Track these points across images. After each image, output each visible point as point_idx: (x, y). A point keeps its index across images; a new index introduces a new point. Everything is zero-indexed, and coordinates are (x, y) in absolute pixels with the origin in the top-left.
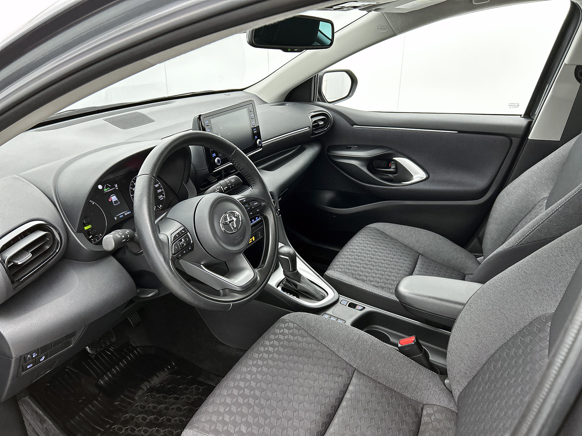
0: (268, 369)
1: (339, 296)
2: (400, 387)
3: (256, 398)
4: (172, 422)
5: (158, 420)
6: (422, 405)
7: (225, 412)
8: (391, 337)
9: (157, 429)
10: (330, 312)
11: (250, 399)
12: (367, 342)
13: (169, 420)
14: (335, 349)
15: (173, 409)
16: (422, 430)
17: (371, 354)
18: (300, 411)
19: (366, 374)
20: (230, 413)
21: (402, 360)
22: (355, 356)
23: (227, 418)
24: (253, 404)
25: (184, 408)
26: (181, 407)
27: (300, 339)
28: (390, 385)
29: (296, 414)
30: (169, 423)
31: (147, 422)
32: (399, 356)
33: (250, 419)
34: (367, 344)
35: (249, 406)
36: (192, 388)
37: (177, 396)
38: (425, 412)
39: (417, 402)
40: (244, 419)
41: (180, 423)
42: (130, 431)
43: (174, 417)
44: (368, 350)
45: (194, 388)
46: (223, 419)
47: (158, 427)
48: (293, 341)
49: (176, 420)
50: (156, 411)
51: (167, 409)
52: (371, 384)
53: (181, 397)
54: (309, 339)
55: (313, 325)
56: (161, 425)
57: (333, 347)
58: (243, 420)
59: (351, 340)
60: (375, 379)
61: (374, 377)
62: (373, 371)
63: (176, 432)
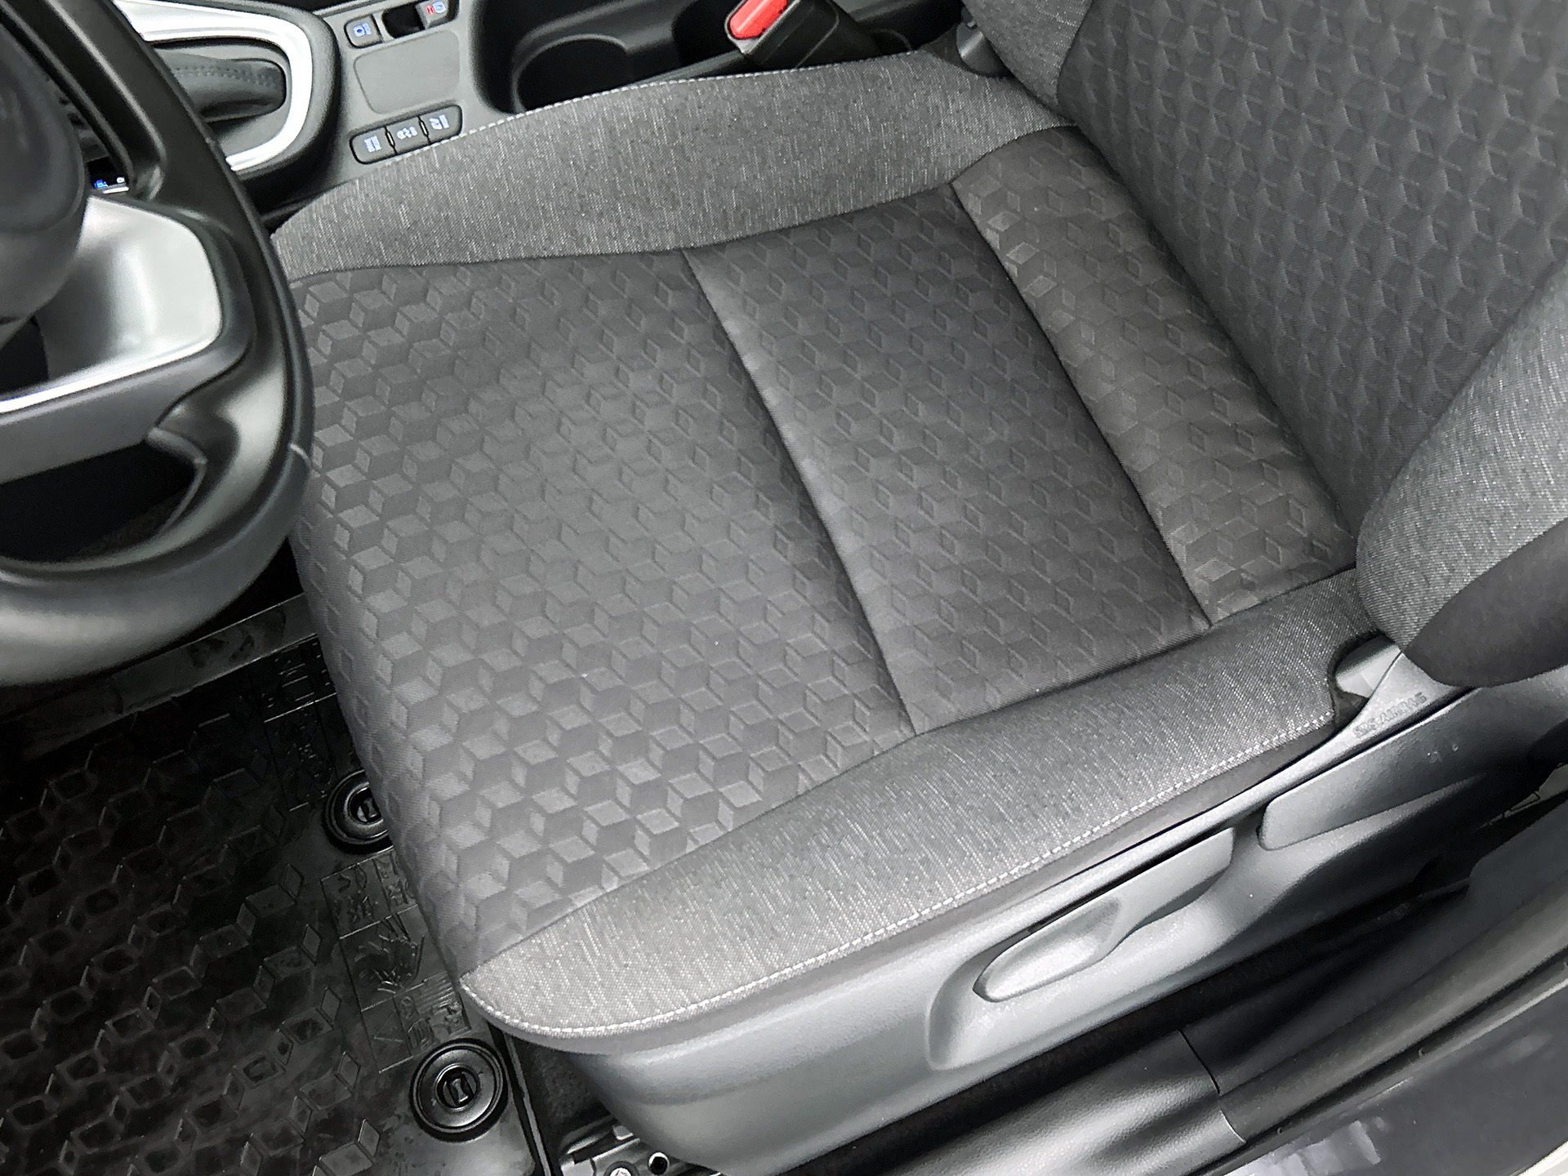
0: (463, 519)
1: (320, 18)
2: (852, 187)
3: (551, 646)
4: (135, 953)
5: (75, 999)
6: (947, 192)
7: (528, 790)
8: (616, 37)
9: (114, 1024)
10: (358, 114)
11: (543, 669)
12: (649, 124)
13: (114, 963)
14: (561, 244)
15: (77, 923)
16: (1018, 266)
17: (695, 156)
18: (707, 546)
19: (724, 238)
20: (543, 775)
21: (804, 91)
22: (648, 209)
23: (555, 801)
24: (566, 675)
25: (114, 880)
26: (102, 887)
27: (419, 313)
28: (819, 209)
29: (709, 564)
30: (130, 968)
31: (47, 1044)
32: (786, 86)
33: (620, 724)
34: (653, 133)
35: (564, 691)
36: (51, 802)
37: (34, 874)
38: (974, 206)
39: (930, 194)
40: (605, 747)
41: (167, 931)
42: (25, 1123)
43: (119, 938)
44: (675, 148)
45: (56, 793)
46: (549, 817)
47: (109, 1016)
48: (411, 347)
49: (138, 940)
50: (26, 986)
51: (53, 943)
52: (771, 257)
53: (54, 862)
54: (447, 287)
55: (406, 222)
56: (107, 1004)
57: (549, 238)
58: (606, 752)
59: (592, 160)
60: (759, 228)
61: (753, 228)
62: (738, 208)
63: (191, 963)
